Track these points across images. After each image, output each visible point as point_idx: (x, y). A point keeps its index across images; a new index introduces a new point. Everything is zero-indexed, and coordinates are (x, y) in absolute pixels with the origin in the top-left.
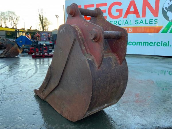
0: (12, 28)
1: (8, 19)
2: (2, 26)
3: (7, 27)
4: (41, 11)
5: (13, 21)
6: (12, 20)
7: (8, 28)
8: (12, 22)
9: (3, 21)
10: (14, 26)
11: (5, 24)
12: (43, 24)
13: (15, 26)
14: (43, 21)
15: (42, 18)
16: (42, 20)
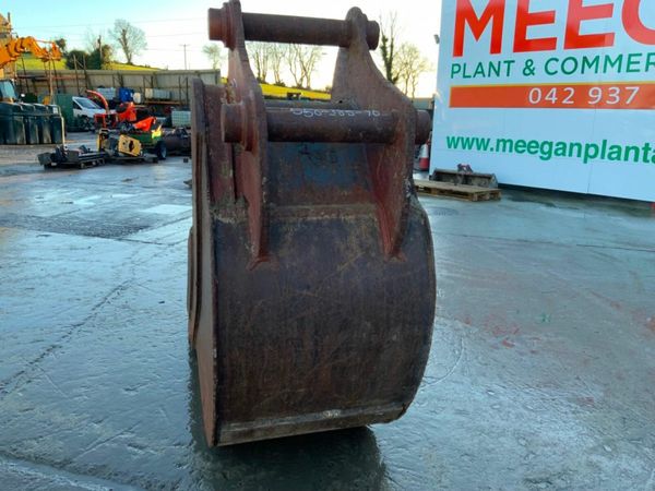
0: (295, 85)
1: (287, 55)
2: (267, 80)
3: (280, 84)
4: (390, 23)
5: (302, 62)
6: (298, 58)
7: (282, 85)
8: (298, 64)
9: (270, 63)
10: (302, 80)
11: (277, 74)
12: (393, 71)
13: (305, 79)
14: (391, 59)
15: (392, 46)
16: (388, 56)
